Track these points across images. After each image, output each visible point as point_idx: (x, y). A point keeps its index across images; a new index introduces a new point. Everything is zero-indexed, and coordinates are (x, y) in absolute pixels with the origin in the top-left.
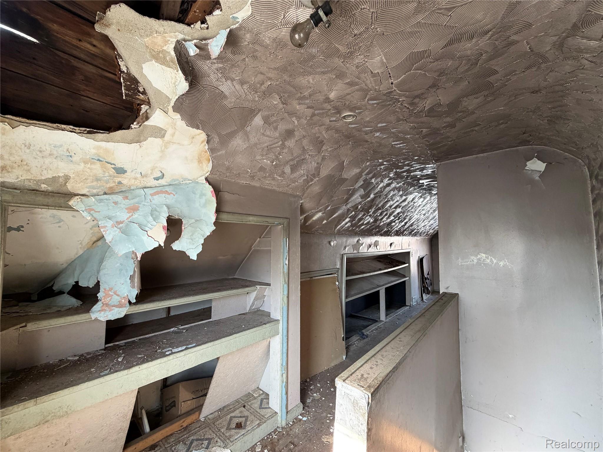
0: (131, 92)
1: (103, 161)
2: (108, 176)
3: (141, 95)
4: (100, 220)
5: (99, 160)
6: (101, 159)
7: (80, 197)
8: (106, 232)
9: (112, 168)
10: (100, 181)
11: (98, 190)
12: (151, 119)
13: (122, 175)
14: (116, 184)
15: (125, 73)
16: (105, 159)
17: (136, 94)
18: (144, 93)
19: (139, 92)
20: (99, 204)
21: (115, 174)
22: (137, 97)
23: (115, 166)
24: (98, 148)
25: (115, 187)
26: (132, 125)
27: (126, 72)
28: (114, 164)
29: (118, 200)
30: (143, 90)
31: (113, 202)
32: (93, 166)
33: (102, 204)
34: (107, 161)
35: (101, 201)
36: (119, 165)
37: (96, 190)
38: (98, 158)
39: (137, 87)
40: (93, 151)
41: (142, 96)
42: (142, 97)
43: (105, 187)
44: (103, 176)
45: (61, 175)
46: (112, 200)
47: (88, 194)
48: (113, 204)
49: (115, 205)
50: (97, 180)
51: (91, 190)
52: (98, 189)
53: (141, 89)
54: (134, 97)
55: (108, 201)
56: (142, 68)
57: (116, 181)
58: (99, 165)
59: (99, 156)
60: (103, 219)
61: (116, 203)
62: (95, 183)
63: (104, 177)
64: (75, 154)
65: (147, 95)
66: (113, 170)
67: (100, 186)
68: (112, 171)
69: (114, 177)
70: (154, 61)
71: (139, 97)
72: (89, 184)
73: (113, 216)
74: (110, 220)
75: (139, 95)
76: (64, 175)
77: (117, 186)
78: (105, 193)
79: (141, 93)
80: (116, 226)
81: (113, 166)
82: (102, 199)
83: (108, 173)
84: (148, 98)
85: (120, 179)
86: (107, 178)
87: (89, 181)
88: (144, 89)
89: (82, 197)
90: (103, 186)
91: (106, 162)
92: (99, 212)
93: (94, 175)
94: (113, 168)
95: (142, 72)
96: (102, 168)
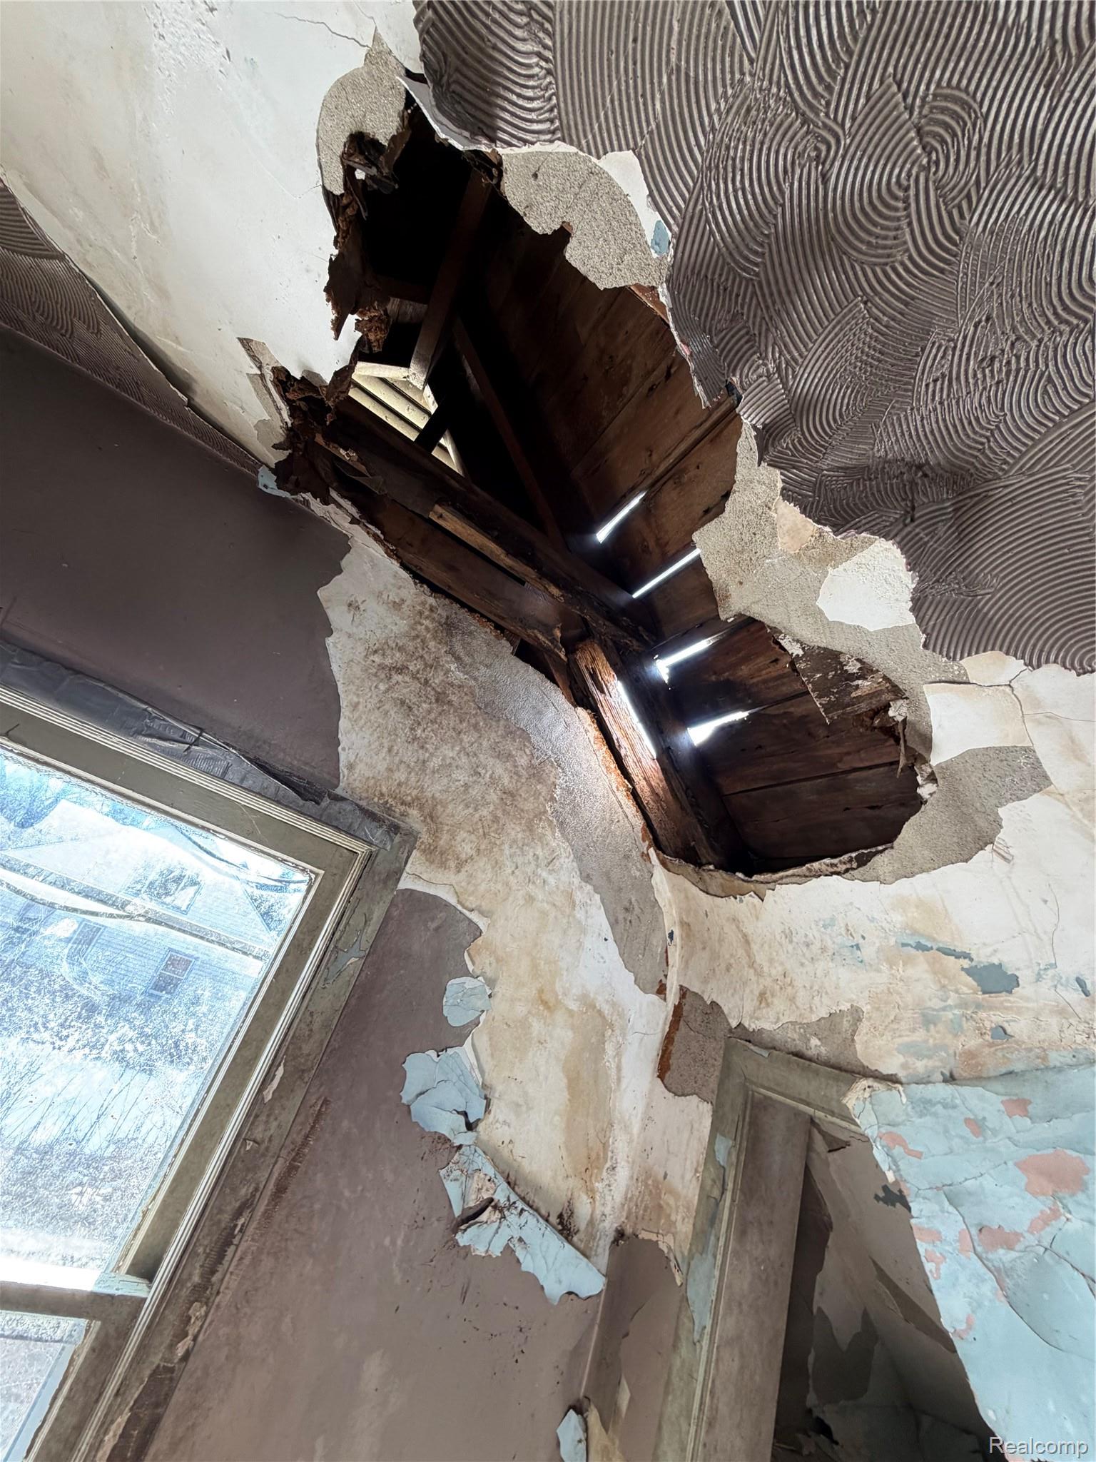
0: (833, 694)
1: (932, 948)
2: (956, 1007)
3: (860, 682)
4: (917, 1195)
5: (919, 947)
6: (923, 942)
7: (870, 1084)
8: (937, 1264)
9: (963, 969)
10: (935, 1025)
11: (930, 1063)
12: (937, 735)
13: (1003, 997)
14: (988, 1038)
15: (801, 658)
16: (934, 940)
17: (846, 691)
18: (866, 670)
19: (853, 677)
20: (918, 1121)
21: (980, 996)
22: (853, 695)
23: (972, 960)
24: (901, 903)
25: (986, 1050)
26: (919, 791)
27: (801, 653)
28: (966, 956)
29: (986, 1115)
30: (859, 665)
31: (967, 1121)
32: (910, 972)
33: (928, 1120)
34: (941, 945)
35: (924, 1106)
36: (983, 956)
37: (925, 1061)
38: (917, 939)
39: (842, 669)
40: (898, 918)
41: (867, 683)
42: (865, 685)
43: (951, 1052)
44: (942, 1004)
45: (845, 1007)
46: (964, 1109)
47: (902, 1075)
48: (966, 1132)
49: (976, 1134)
50: (928, 1020)
51: (911, 1060)
52: (930, 1057)
53: (853, 668)
54: (847, 699)
55: (950, 1111)
56: (821, 612)
57: (988, 1025)
58: (925, 966)
59: (915, 932)
60: (930, 1193)
61: (977, 1126)
62: (919, 1035)
63: (944, 1009)
64: (863, 938)
65: (878, 671)
66: (970, 979)
67: (935, 1045)
68: (966, 985)
69: (979, 1006)
70: (830, 569)
71: (859, 693)
72: (906, 1039)
73: (970, 1194)
74: (951, 1209)
75: (857, 687)
76: (852, 1006)
77: (991, 1045)
78: (951, 1079)
79: (858, 678)
80: (979, 1249)
81: (966, 963)
82: (930, 1100)
83: (957, 991)
84: (885, 678)
85: (997, 1018)
86: (956, 1012)
87: (904, 1025)
88: (858, 660)
89: (876, 1085)
90: (945, 1047)
91: (938, 949)
92: (919, 1155)
93: (918, 1005)
94: (969, 972)
95: (829, 623)
96: (935, 973)
